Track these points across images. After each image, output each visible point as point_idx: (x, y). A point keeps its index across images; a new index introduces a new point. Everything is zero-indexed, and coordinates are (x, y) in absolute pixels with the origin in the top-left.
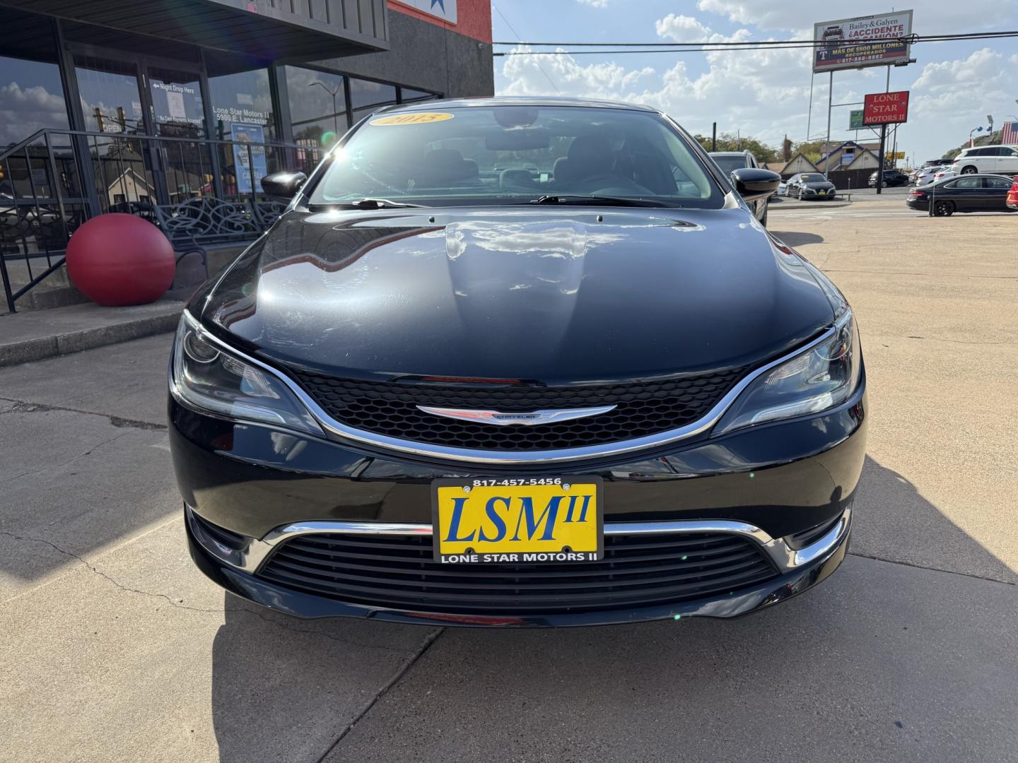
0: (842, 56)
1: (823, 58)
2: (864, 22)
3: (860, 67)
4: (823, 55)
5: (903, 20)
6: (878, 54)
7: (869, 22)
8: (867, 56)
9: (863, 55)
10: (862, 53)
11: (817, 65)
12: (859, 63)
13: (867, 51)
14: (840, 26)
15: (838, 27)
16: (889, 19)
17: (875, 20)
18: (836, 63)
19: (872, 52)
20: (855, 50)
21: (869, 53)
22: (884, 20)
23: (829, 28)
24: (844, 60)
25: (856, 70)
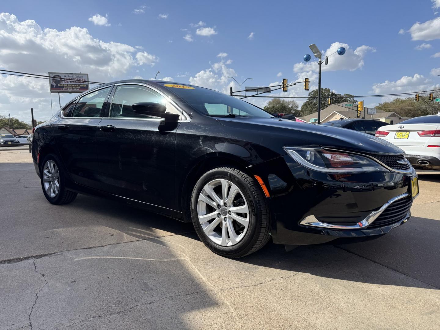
0: (62, 87)
1: (54, 87)
2: (70, 75)
3: (71, 92)
4: (54, 86)
5: (85, 77)
6: (77, 88)
7: (72, 75)
8: (73, 88)
9: (71, 88)
10: (70, 87)
11: (52, 89)
12: (71, 91)
13: (72, 86)
14: (60, 75)
15: (59, 75)
16: (80, 76)
17: (74, 75)
18: (60, 90)
19: (75, 87)
20: (68, 85)
21: (73, 87)
22: (77, 76)
23: (55, 75)
24: (63, 89)
25: (69, 93)
